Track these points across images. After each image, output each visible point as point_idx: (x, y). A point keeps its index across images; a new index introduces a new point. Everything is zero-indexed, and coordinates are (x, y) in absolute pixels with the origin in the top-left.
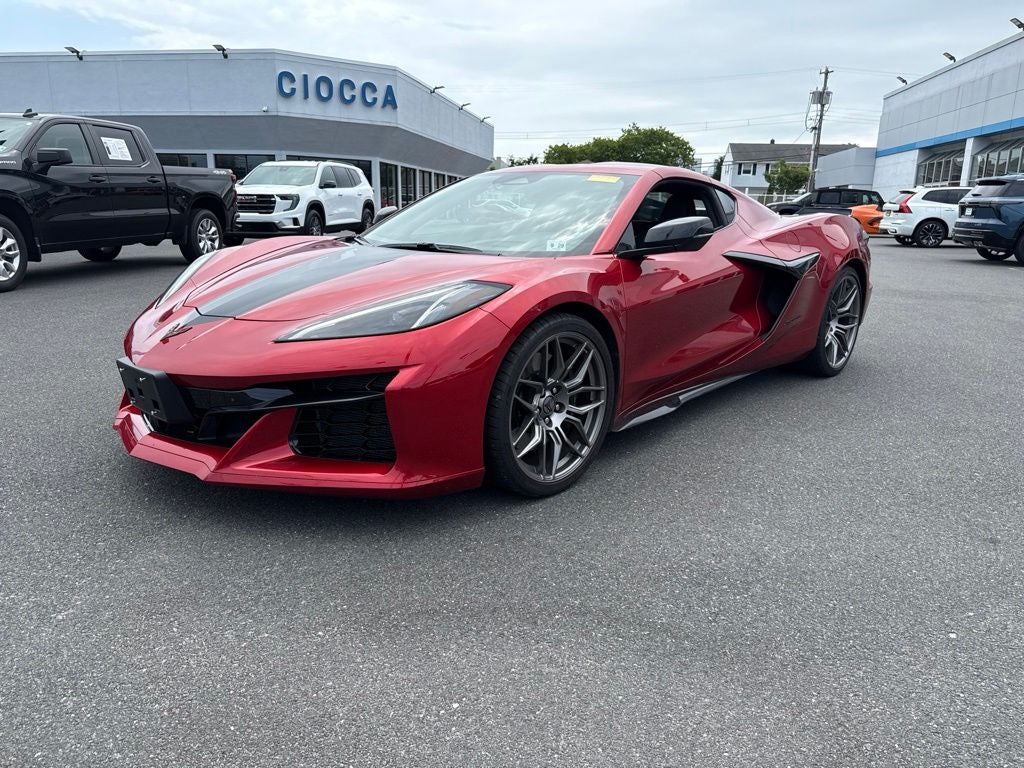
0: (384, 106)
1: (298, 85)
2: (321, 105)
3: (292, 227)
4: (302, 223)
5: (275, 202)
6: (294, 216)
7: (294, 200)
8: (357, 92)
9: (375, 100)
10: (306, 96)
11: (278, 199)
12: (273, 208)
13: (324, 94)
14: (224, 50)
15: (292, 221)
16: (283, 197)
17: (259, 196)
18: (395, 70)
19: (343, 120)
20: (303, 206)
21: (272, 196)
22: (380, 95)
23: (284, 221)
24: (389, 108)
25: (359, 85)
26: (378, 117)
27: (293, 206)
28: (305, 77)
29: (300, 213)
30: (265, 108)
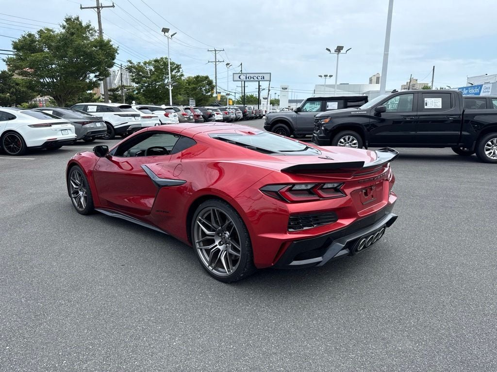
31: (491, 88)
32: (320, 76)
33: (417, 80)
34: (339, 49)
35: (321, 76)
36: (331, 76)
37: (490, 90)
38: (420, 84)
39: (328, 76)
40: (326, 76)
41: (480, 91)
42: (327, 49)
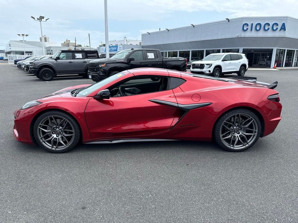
0: (280, 30)
1: (249, 27)
2: (257, 32)
3: (208, 73)
4: (212, 72)
5: (204, 66)
6: (209, 70)
7: (210, 65)
8: (270, 27)
9: (277, 28)
10: (251, 30)
11: (205, 65)
12: (204, 68)
13: (258, 29)
14: (228, 19)
15: (208, 71)
16: (207, 64)
17: (201, 64)
18: (287, 17)
19: (263, 36)
20: (213, 67)
21: (204, 64)
22: (279, 27)
23: (206, 71)
24: (282, 31)
25: (271, 24)
26: (278, 34)
27: (209, 67)
28: (252, 24)
29: (212, 69)
30: (237, 35)
31: (122, 47)
32: (18, 35)
33: (69, 41)
34: (41, 18)
35: (20, 35)
36: (27, 35)
37: (122, 49)
38: (72, 43)
39: (25, 35)
40: (23, 35)
41: (117, 48)
42: (32, 17)
